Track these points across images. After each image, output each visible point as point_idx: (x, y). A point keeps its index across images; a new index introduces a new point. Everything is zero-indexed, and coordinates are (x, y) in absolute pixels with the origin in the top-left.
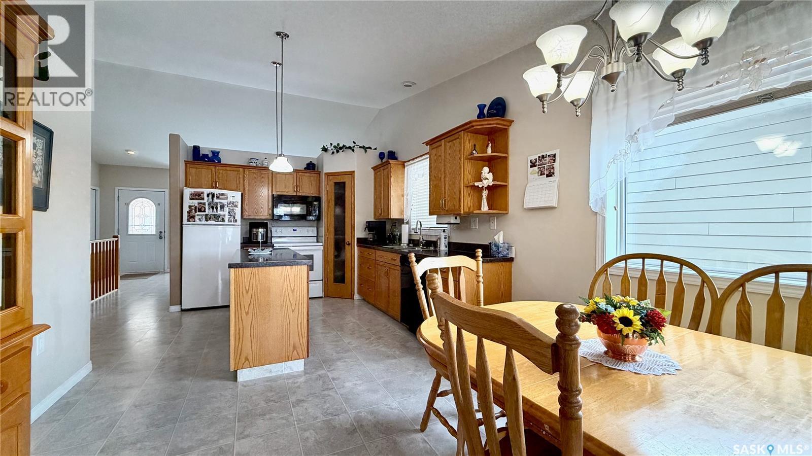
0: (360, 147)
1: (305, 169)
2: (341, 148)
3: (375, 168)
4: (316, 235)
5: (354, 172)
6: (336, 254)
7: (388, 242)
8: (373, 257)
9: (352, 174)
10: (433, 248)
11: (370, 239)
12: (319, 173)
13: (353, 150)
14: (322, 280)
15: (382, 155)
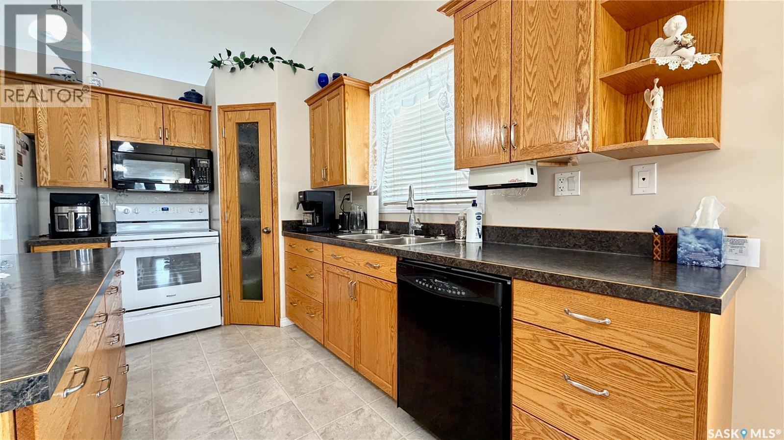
0: (284, 62)
1: (181, 99)
2: (248, 61)
3: (311, 101)
4: (207, 218)
5: (273, 104)
6: (245, 248)
7: (340, 227)
8: (317, 255)
9: (269, 108)
10: (444, 238)
11: (308, 222)
12: (209, 109)
13: (271, 66)
14: (220, 296)
15: (323, 80)
